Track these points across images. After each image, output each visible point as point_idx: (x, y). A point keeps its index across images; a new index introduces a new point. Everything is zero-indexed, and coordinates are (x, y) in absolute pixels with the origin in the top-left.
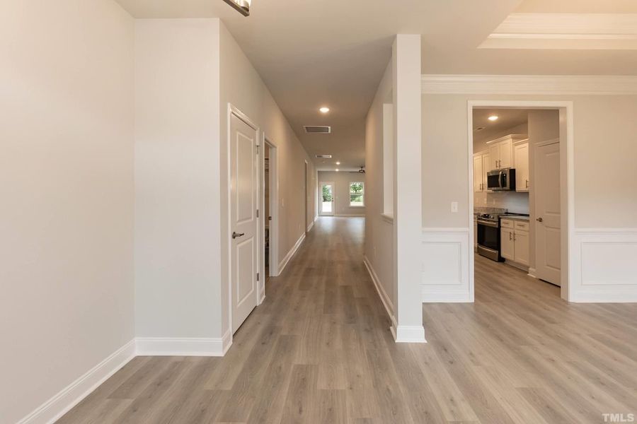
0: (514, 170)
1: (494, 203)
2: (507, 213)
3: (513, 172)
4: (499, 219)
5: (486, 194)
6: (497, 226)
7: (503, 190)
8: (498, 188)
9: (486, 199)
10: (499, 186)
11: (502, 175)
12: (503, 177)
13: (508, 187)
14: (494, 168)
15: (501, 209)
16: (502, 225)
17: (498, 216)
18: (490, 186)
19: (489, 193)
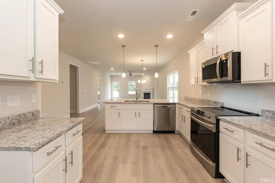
0: (239, 54)
1: (209, 95)
2: (223, 108)
3: (237, 57)
4: (218, 121)
5: (200, 87)
6: (214, 131)
7: (222, 82)
8: (215, 80)
9: (200, 92)
10: (217, 77)
11: (221, 62)
12: (223, 64)
13: (230, 77)
14: (210, 57)
15: (215, 102)
16: (221, 129)
17: (216, 117)
18: (204, 78)
19: (203, 86)
